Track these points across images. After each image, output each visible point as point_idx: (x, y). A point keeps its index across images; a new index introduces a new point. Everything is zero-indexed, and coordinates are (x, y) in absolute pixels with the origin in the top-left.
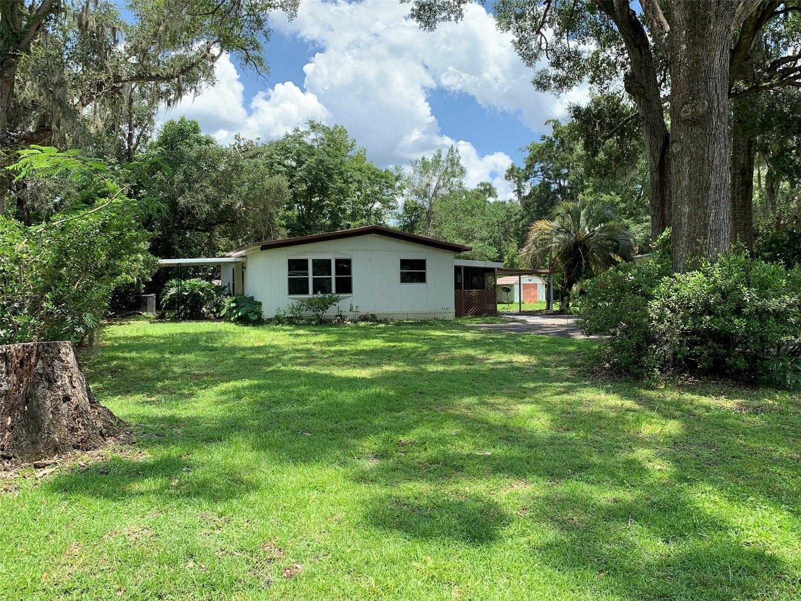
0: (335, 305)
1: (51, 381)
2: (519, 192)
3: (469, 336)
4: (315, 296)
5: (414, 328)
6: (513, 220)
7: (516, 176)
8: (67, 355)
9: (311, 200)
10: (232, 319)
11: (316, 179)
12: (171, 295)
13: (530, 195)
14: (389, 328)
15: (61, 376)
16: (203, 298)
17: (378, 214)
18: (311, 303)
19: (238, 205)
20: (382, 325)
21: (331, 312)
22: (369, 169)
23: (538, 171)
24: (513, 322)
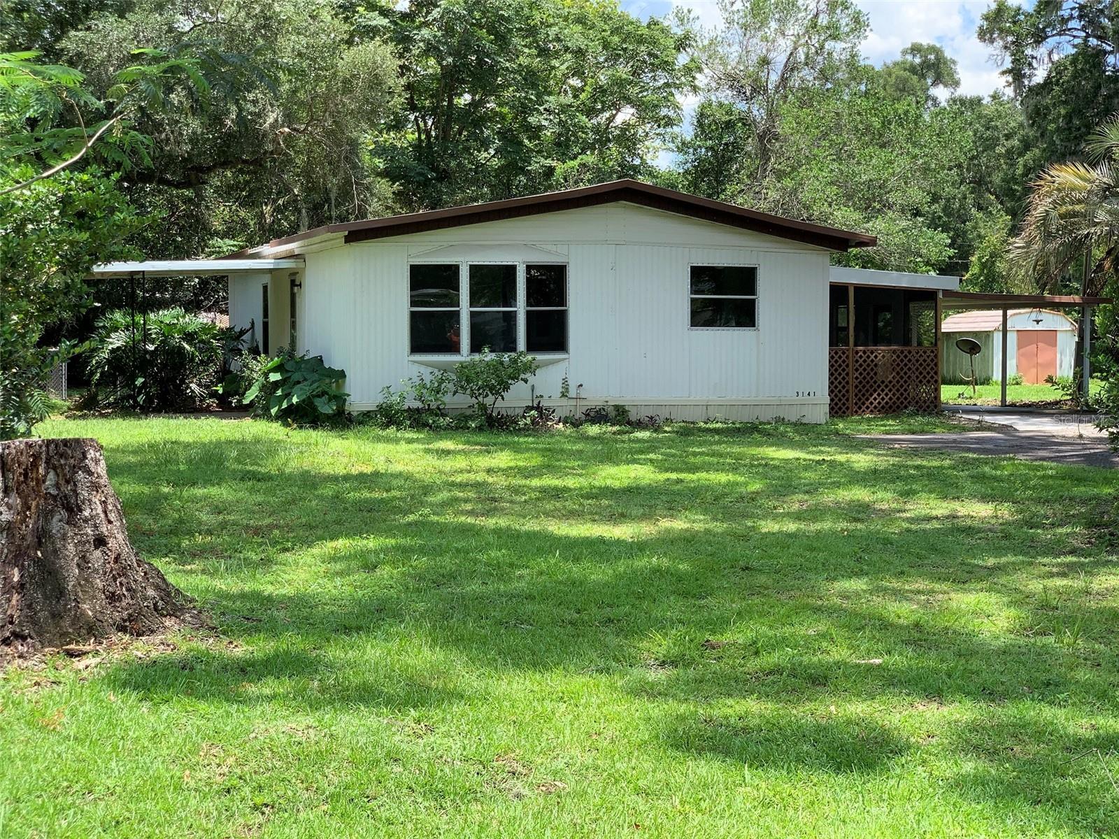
0: (526, 381)
1: (72, 509)
2: (1017, 74)
3: (862, 460)
4: (477, 357)
5: (724, 442)
6: (1000, 150)
7: (1009, 32)
8: (97, 462)
9: (450, 101)
10: (274, 411)
11: (465, 46)
12: (113, 351)
13: (1047, 84)
14: (660, 441)
15: (90, 501)
16: (192, 360)
17: (627, 139)
18: (466, 376)
19: (270, 120)
20: (644, 434)
21: (516, 398)
22: (606, 18)
23: (1071, 17)
24: (978, 429)
